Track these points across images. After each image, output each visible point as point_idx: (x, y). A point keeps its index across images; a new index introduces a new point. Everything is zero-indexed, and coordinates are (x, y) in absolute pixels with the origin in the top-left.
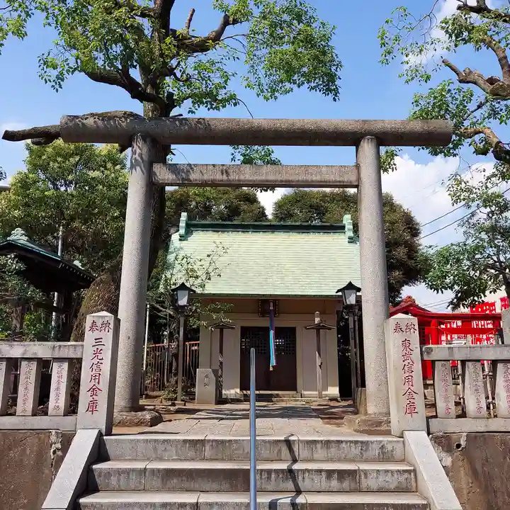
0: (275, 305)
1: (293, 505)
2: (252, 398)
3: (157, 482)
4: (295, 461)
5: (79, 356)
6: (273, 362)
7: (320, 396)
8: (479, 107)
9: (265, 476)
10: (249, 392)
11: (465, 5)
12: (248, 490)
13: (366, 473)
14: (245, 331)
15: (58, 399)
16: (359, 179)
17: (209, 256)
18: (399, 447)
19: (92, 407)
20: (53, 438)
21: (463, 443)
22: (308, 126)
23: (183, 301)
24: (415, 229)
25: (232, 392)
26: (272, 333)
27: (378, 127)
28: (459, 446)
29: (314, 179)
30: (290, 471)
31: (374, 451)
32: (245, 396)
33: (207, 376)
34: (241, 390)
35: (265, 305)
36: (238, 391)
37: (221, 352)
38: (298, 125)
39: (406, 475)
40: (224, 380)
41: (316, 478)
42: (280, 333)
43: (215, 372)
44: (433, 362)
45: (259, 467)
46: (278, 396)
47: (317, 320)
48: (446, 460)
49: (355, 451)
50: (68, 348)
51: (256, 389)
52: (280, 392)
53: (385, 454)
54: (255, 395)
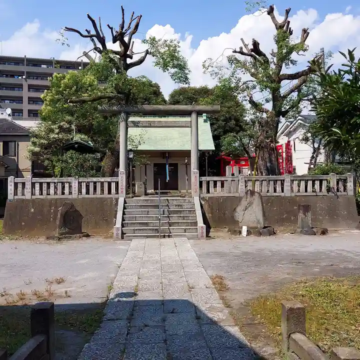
0: (168, 155)
1: (168, 210)
4: (169, 203)
5: (118, 181)
6: (168, 178)
9: (162, 206)
10: (158, 191)
11: (235, 51)
12: (159, 209)
13: (184, 205)
14: (155, 165)
16: (191, 125)
17: (140, 135)
18: (193, 200)
19: (122, 192)
20: (114, 199)
21: (207, 199)
23: (131, 156)
25: (150, 191)
26: (167, 166)
30: (167, 205)
31: (187, 201)
32: (156, 192)
33: (141, 185)
34: (154, 190)
35: (164, 154)
37: (146, 175)
39: (192, 205)
40: (148, 186)
41: (173, 206)
42: (170, 165)
43: (144, 183)
44: (202, 181)
45: (161, 204)
47: (186, 161)
48: (203, 203)
49: (183, 201)
50: (114, 179)
51: (161, 190)
52: (171, 191)
53: (189, 202)
54: (160, 192)
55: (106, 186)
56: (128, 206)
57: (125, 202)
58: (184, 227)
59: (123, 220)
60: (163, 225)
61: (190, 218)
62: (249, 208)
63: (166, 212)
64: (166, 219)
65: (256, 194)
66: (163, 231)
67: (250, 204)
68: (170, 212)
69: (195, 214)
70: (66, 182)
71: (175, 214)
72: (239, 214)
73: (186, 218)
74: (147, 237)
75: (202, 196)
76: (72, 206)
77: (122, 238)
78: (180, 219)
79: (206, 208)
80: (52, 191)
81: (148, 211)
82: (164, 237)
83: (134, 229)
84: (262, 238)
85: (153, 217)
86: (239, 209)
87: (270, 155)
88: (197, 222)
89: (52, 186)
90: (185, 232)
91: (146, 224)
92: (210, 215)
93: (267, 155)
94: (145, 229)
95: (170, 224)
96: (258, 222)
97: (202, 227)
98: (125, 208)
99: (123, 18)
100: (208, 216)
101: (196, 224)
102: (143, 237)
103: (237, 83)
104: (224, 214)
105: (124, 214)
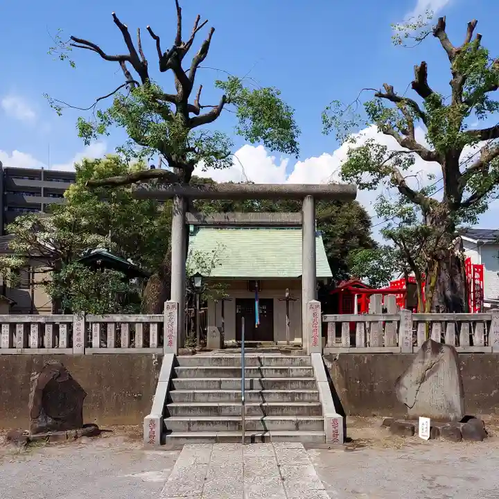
0: (259, 285)
1: (260, 381)
2: (243, 345)
3: (203, 374)
4: (262, 366)
5: (162, 321)
6: (258, 322)
7: (288, 344)
8: (390, 158)
9: (248, 371)
10: (241, 342)
11: (380, 93)
12: (241, 377)
13: (292, 369)
14: (238, 302)
15: (153, 340)
16: (302, 221)
17: (213, 251)
18: (309, 360)
19: (170, 343)
20: (154, 357)
21: (337, 358)
22: (274, 190)
23: (198, 284)
24: (367, 222)
25: (231, 341)
26: (257, 303)
27: (315, 190)
28: (335, 359)
29: (277, 220)
30: (259, 369)
31: (297, 362)
32: (239, 344)
33: (214, 332)
34: (236, 340)
35: (252, 284)
36: (234, 341)
37: (223, 316)
38: (268, 189)
39: (309, 371)
40: (226, 334)
41: (271, 372)
42: (262, 302)
43: (219, 329)
44: (327, 323)
45: (246, 368)
46: (260, 344)
47: (287, 294)
48: (329, 366)
49: (289, 362)
50: (157, 318)
51: (245, 340)
52: (262, 342)
53: (302, 363)
54: (245, 344)
55: (139, 330)
56: (182, 371)
57: (175, 363)
58: (293, 418)
59: (168, 400)
60: (250, 412)
61: (306, 397)
62: (430, 379)
63: (256, 384)
64: (256, 399)
65: (445, 349)
66: (251, 427)
67: (432, 369)
68: (264, 385)
69: (316, 388)
70: (61, 323)
71: (274, 389)
72: (408, 390)
73: (296, 398)
74: (217, 440)
75: (326, 351)
76: (63, 371)
77: (163, 442)
78: (286, 399)
79: (335, 375)
80: (34, 339)
81: (220, 382)
82: (253, 440)
83: (189, 423)
84: (464, 443)
85: (229, 394)
86: (409, 380)
87: (452, 275)
88: (320, 407)
89: (34, 331)
90: (297, 429)
91: (216, 411)
92: (344, 390)
93: (445, 276)
94: (212, 422)
95: (265, 411)
96: (451, 408)
97: (335, 420)
98: (174, 375)
99: (180, 24)
100: (340, 391)
101: (318, 410)
102: (207, 441)
103: (379, 157)
104: (372, 388)
105: (171, 387)
